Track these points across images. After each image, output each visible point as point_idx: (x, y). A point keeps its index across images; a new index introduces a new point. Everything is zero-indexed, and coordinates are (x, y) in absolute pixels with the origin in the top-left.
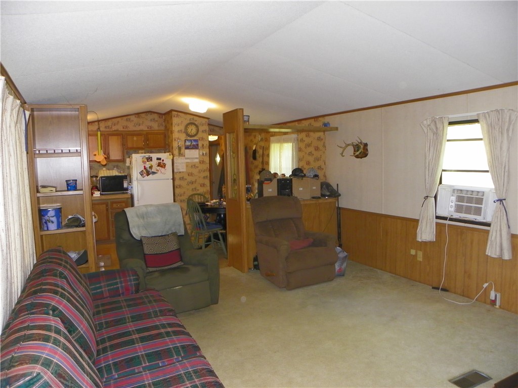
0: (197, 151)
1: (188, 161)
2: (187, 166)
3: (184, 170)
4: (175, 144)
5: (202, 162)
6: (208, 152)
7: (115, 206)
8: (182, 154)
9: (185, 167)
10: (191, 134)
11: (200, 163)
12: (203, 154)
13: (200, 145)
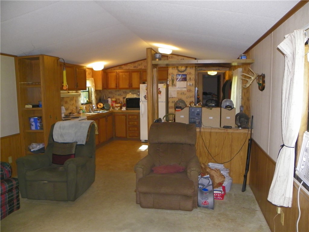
0: (186, 82)
1: (179, 89)
2: (178, 93)
3: (176, 96)
4: (170, 78)
5: (189, 91)
6: (194, 84)
7: (130, 117)
8: (174, 85)
9: (176, 94)
10: (181, 70)
11: (188, 91)
12: (190, 85)
13: (188, 78)
